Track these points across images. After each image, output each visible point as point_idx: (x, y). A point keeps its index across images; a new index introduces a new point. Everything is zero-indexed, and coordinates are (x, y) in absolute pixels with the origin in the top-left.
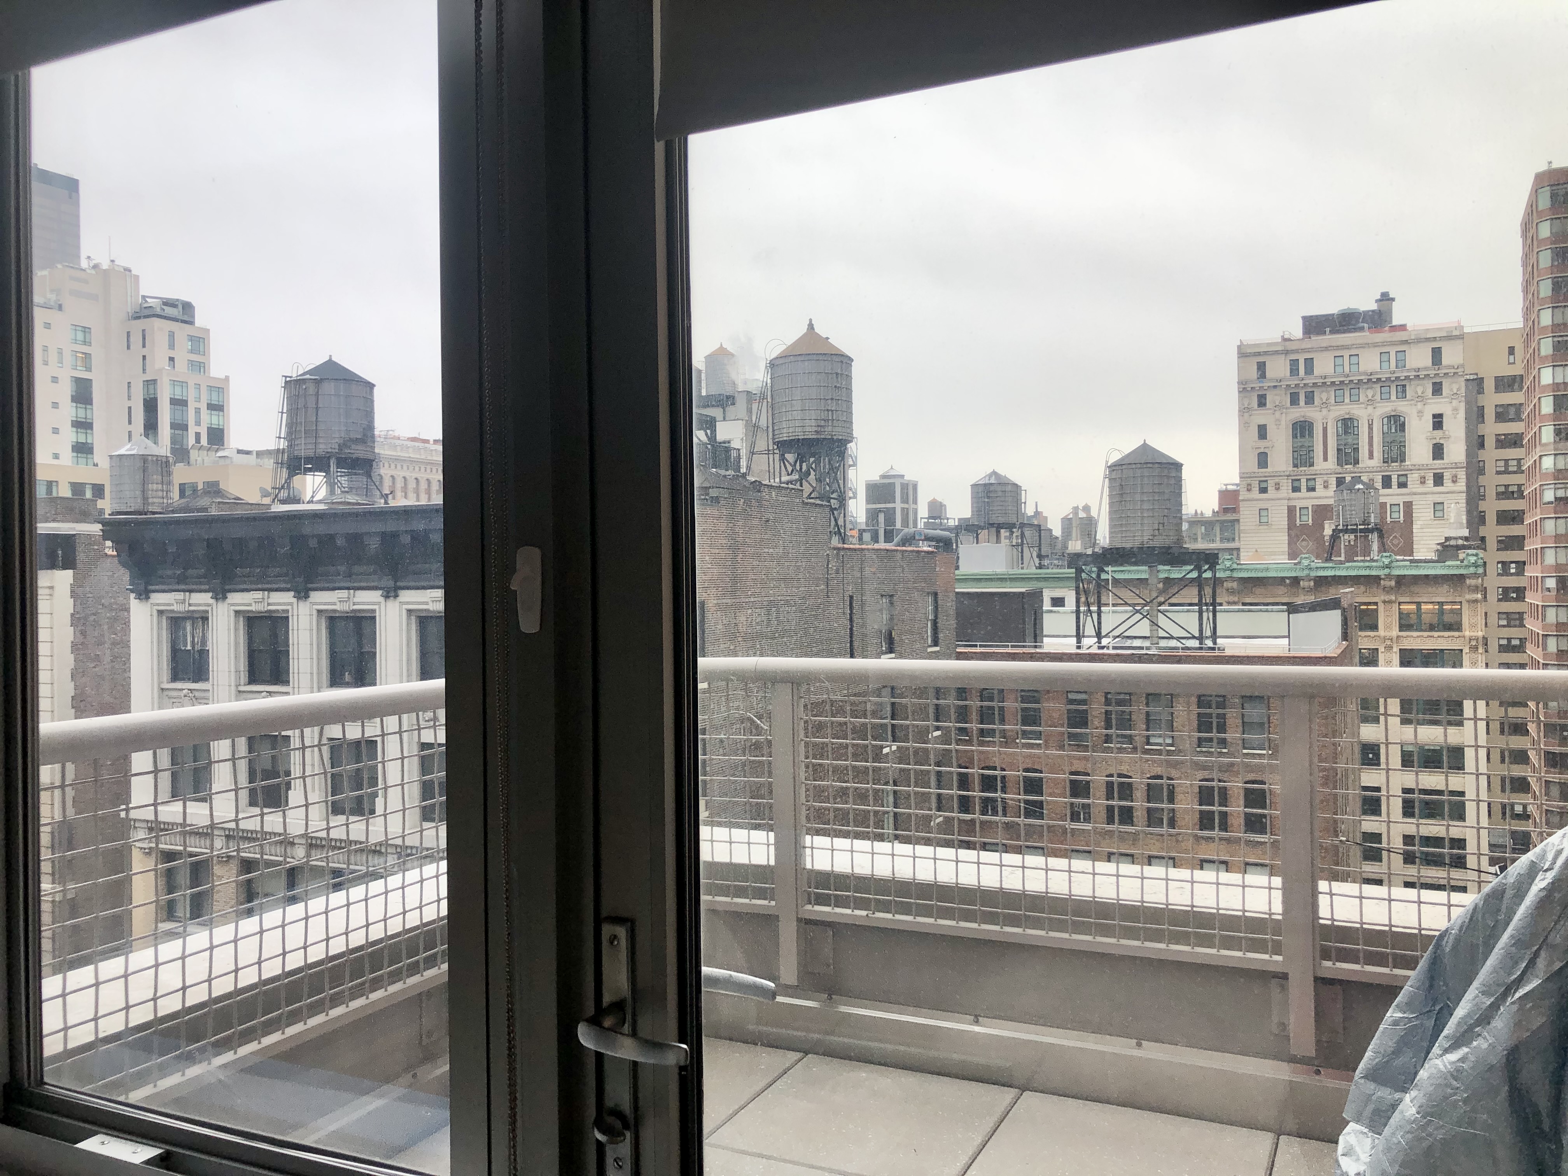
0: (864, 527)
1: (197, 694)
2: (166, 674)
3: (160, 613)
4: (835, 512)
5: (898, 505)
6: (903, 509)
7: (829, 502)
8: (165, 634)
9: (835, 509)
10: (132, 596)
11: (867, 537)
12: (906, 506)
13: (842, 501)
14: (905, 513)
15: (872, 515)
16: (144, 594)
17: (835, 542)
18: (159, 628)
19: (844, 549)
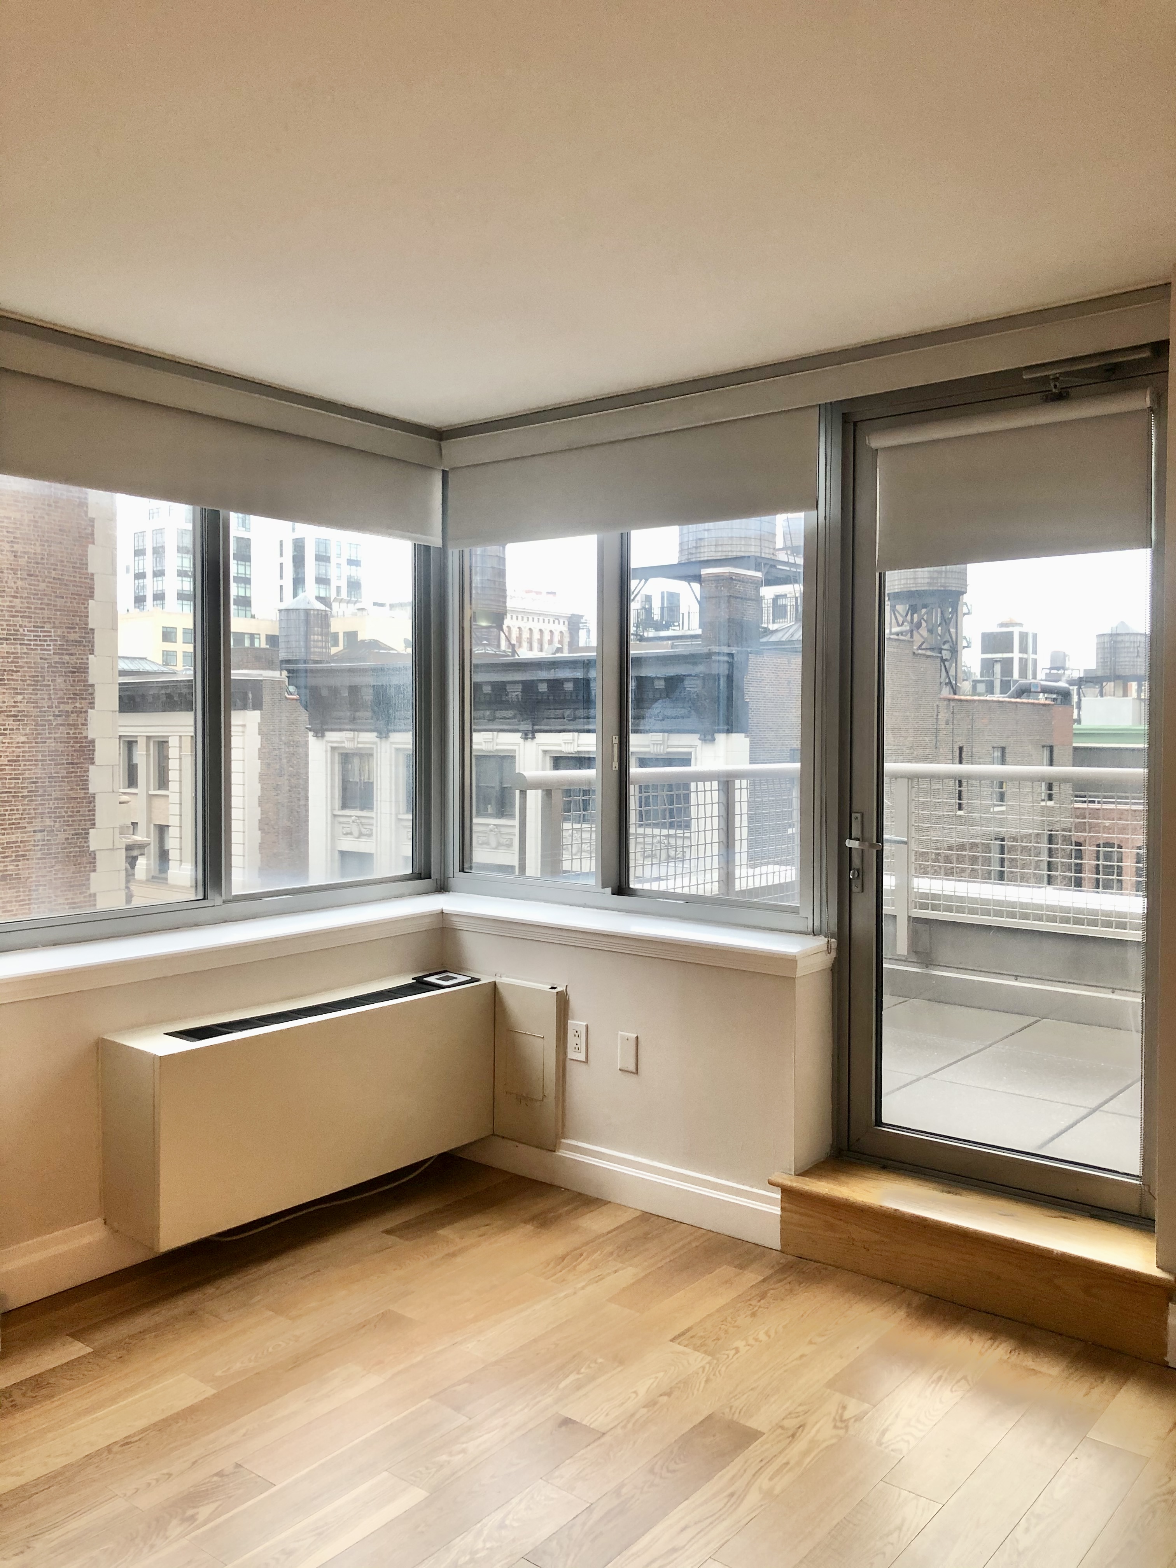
0: (979, 678)
1: (363, 821)
2: (337, 803)
3: (333, 749)
4: (946, 663)
5: (1016, 655)
6: (1021, 659)
7: (941, 653)
8: (337, 768)
9: (946, 660)
10: (311, 734)
11: (981, 688)
12: (1025, 656)
13: (954, 651)
14: (1023, 663)
15: (988, 666)
16: (320, 733)
17: (946, 692)
18: (332, 763)
19: (954, 700)
